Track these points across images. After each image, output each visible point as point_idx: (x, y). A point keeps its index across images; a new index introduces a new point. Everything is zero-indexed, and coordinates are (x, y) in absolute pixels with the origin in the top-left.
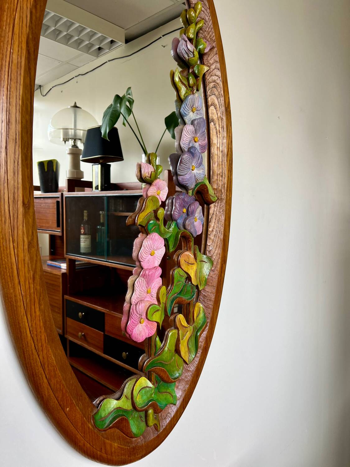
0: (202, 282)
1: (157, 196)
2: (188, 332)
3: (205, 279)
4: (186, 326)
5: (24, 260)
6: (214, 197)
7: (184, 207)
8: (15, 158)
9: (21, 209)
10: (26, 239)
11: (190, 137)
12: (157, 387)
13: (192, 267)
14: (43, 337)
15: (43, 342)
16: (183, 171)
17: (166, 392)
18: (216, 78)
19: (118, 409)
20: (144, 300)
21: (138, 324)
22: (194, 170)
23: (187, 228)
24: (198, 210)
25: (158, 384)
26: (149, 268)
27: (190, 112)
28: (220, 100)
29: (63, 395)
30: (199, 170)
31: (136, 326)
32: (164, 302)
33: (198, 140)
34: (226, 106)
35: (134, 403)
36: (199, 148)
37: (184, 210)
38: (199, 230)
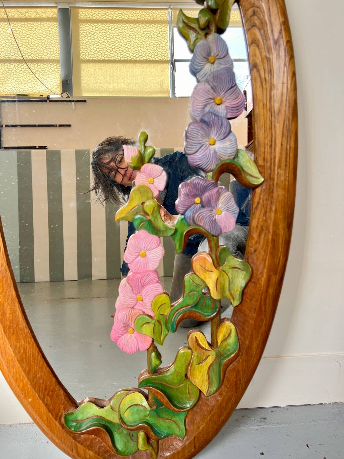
0: (235, 295)
1: (150, 186)
2: (210, 357)
3: (238, 293)
4: (207, 348)
6: (259, 178)
7: (195, 196)
11: (202, 100)
12: (156, 411)
16: (191, 148)
17: (170, 420)
19: (99, 417)
20: (133, 308)
21: (126, 333)
22: (214, 144)
23: (199, 223)
24: (222, 199)
25: (157, 408)
26: (139, 271)
27: (205, 64)
28: (264, 32)
29: (24, 386)
30: (224, 143)
31: (122, 335)
32: (166, 314)
33: (223, 100)
34: (276, 37)
35: (121, 419)
36: (225, 112)
37: (197, 200)
38: (226, 227)
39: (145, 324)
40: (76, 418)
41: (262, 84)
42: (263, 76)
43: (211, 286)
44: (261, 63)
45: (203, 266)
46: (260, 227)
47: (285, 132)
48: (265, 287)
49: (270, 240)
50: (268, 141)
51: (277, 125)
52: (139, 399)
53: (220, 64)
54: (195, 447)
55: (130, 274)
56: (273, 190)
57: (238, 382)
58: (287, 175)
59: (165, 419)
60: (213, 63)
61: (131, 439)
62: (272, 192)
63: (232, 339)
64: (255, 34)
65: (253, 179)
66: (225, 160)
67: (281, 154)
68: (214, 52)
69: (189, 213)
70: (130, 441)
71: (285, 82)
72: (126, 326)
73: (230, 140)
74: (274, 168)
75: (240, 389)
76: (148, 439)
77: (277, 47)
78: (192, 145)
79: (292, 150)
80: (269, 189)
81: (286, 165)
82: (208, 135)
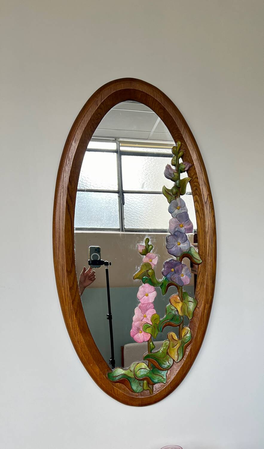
1: (150, 263)
2: (178, 344)
3: (191, 313)
4: (177, 340)
5: (68, 295)
6: (200, 260)
7: (171, 268)
8: (62, 252)
9: (66, 273)
10: (68, 286)
11: (174, 225)
12: (152, 371)
13: (178, 304)
14: (78, 329)
15: (78, 332)
17: (159, 375)
18: (197, 184)
19: (124, 375)
20: (142, 320)
21: (138, 333)
22: (180, 245)
23: (173, 280)
24: (184, 270)
25: (153, 369)
26: (145, 303)
27: (175, 210)
28: (200, 198)
29: (89, 358)
30: (184, 244)
31: (136, 334)
32: (157, 323)
33: (184, 225)
34: (205, 201)
35: (135, 375)
36: (185, 230)
37: (173, 270)
38: (186, 282)
39: (147, 328)
40: (113, 375)
41: (200, 219)
42: (201, 216)
43: (179, 309)
44: (200, 211)
45: (175, 300)
46: (201, 283)
47: (210, 241)
48: (203, 310)
49: (205, 288)
50: (203, 244)
51: (207, 238)
52: (144, 365)
53: (182, 210)
54: (171, 387)
55: (140, 304)
56: (206, 266)
57: (191, 354)
58: (212, 259)
59: (157, 375)
60: (179, 209)
61: (140, 385)
62: (206, 267)
63: (188, 335)
64: (197, 198)
65: (198, 261)
66: (185, 252)
67: (209, 250)
68: (179, 205)
69: (168, 276)
70: (139, 386)
71: (210, 219)
72: (138, 329)
73: (187, 243)
74: (206, 257)
75: (192, 358)
76: (148, 383)
77: (206, 205)
78: (169, 245)
79: (214, 249)
80: (204, 266)
81: (211, 255)
82: (177, 241)
